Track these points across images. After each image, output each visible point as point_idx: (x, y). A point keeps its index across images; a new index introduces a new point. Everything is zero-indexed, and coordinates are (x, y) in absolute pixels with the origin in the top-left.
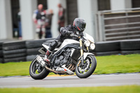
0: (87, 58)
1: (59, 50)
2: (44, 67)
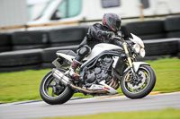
1: (88, 59)
2: (68, 85)
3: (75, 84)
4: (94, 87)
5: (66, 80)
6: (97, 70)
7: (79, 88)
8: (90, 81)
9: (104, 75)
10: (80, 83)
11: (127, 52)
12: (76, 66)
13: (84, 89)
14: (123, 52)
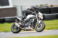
0: (41, 23)
1: (25, 20)
2: (19, 27)
3: (21, 27)
4: (27, 28)
5: (19, 26)
6: (28, 23)
7: (22, 28)
8: (26, 26)
9: (30, 24)
10: (23, 27)
11: (37, 17)
12: (22, 22)
13: (24, 29)
14: (36, 17)
